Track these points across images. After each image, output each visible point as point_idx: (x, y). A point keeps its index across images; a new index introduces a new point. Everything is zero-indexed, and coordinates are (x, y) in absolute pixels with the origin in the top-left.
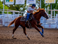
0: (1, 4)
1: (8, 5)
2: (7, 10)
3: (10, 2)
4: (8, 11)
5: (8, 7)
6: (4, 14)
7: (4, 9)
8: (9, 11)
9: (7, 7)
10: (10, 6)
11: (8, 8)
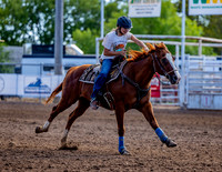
0: (173, 14)
1: (201, 19)
2: (198, 40)
3: (211, 4)
4: (202, 44)
5: (199, 24)
6: (184, 55)
7: (184, 36)
8: (203, 41)
9: (195, 25)
10: (207, 23)
11: (201, 28)
